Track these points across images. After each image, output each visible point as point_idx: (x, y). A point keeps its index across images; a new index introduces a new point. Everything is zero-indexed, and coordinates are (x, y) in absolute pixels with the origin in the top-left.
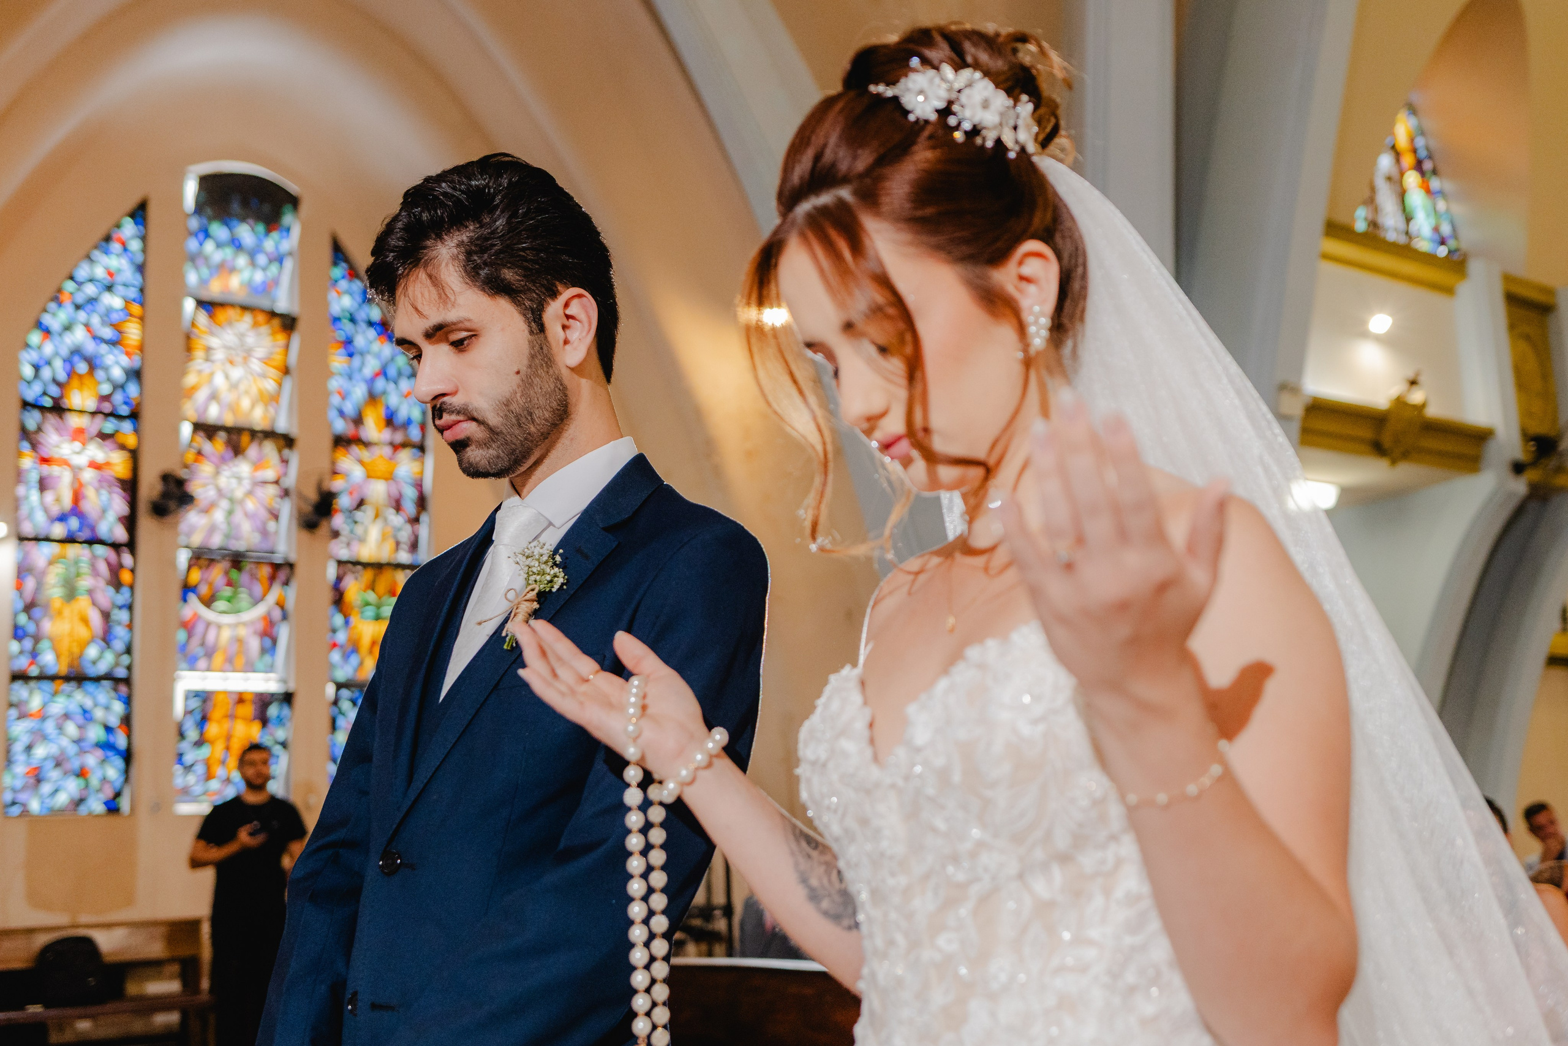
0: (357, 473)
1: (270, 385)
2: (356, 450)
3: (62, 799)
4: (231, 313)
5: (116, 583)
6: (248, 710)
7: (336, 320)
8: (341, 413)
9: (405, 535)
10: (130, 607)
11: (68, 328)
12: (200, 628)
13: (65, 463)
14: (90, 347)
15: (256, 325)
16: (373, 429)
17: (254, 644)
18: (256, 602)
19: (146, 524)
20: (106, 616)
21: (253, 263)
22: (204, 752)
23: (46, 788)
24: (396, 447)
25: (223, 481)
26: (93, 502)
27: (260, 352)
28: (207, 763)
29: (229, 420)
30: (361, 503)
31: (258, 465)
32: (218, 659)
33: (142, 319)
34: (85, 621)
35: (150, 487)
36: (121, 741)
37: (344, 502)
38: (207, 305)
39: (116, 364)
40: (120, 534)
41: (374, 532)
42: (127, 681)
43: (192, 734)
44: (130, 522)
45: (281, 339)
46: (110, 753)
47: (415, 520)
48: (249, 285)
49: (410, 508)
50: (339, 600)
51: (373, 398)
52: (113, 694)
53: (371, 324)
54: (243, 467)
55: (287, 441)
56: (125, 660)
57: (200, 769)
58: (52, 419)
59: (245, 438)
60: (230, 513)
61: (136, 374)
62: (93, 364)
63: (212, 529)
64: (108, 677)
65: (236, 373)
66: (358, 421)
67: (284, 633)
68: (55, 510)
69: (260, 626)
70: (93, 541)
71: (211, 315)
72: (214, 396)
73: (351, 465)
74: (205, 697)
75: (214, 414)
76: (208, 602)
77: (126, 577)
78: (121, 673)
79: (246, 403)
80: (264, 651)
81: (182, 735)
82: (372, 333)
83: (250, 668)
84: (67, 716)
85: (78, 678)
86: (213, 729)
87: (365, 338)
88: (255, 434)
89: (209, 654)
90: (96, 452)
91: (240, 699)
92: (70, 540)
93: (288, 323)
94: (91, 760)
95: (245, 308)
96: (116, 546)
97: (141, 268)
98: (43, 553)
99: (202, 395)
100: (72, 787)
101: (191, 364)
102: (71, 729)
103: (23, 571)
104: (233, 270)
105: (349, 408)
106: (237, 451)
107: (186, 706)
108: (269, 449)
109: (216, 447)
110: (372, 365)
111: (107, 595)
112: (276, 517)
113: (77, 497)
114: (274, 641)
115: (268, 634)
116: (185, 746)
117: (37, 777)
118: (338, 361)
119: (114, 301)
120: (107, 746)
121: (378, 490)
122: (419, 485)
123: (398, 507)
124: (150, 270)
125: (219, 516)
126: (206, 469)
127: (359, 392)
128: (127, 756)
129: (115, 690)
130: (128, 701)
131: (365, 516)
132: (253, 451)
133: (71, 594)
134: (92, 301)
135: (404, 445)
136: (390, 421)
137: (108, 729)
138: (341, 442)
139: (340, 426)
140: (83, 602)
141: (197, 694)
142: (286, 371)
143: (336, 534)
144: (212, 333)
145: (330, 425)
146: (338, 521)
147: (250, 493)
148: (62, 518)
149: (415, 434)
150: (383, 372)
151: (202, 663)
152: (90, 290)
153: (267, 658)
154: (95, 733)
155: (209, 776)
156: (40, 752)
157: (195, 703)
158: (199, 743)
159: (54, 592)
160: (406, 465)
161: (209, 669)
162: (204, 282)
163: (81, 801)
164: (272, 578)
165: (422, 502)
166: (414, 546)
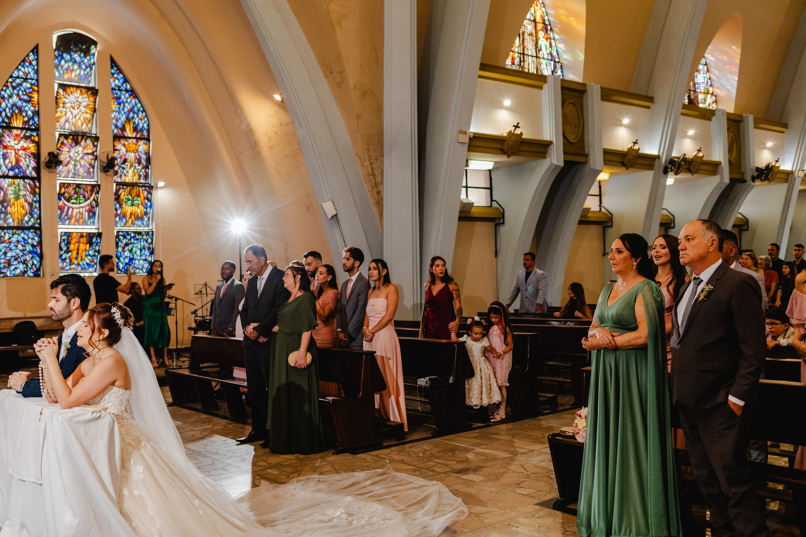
0: (123, 150)
1: (89, 116)
2: (123, 141)
3: (18, 271)
4: (71, 90)
5: (34, 194)
6: (85, 239)
7: (113, 89)
8: (116, 126)
9: (142, 173)
10: (39, 202)
11: (10, 96)
12: (66, 209)
13: (12, 148)
14: (19, 103)
15: (82, 93)
16: (129, 132)
17: (86, 215)
18: (86, 200)
19: (44, 172)
20: (31, 205)
21: (80, 67)
22: (69, 254)
23: (12, 268)
24: (138, 139)
25: (72, 153)
26: (23, 164)
27: (84, 104)
28: (71, 258)
29: (75, 131)
30: (125, 161)
31: (85, 148)
32: (73, 220)
33: (38, 92)
34: (23, 207)
35: (44, 157)
36: (38, 250)
37: (119, 161)
38: (63, 86)
39: (29, 109)
40: (34, 174)
41: (131, 172)
42: (40, 229)
43: (65, 248)
44: (37, 170)
45: (92, 99)
46: (35, 255)
47: (147, 167)
48: (79, 77)
49: (144, 162)
50: (117, 198)
51: (128, 120)
52: (34, 234)
53: (127, 91)
54: (79, 149)
55: (96, 139)
56: (38, 221)
57: (68, 261)
58: (7, 132)
59: (79, 138)
60: (75, 165)
61: (37, 113)
62: (20, 110)
63: (69, 172)
64: (32, 227)
65: (75, 112)
66: (123, 129)
67: (97, 211)
68: (10, 166)
69: (88, 208)
70: (24, 177)
71: (64, 90)
72: (67, 120)
73: (121, 146)
74: (69, 235)
75: (67, 129)
76: (68, 200)
77: (37, 190)
78: (37, 226)
79: (79, 123)
80: (89, 217)
81: (61, 249)
82: (127, 95)
83: (86, 224)
84: (18, 242)
85: (22, 228)
86: (72, 247)
87: (125, 96)
88: (85, 136)
89: (70, 219)
90: (23, 143)
91: (82, 235)
92: (15, 177)
93: (95, 92)
94: (28, 258)
95: (77, 87)
96: (32, 179)
97: (37, 72)
98: (6, 182)
99: (62, 120)
100: (21, 267)
101: (58, 108)
102: (20, 247)
104: (73, 70)
105: (119, 124)
106: (77, 143)
107: (62, 238)
108: (89, 142)
109: (69, 142)
110: (128, 107)
111: (30, 198)
112: (93, 167)
113: (18, 161)
114: (94, 214)
115: (91, 211)
116: (62, 252)
117: (9, 263)
118: (115, 107)
119: (27, 85)
120: (33, 252)
121: (131, 156)
122: (147, 154)
123: (139, 163)
124: (40, 72)
125: (71, 167)
126: (65, 150)
127: (123, 118)
128: (41, 256)
129: (35, 232)
130: (40, 236)
131: (127, 166)
132: (83, 143)
133: (17, 198)
134: (19, 85)
135: (141, 139)
136: (135, 129)
137: (33, 246)
138: (116, 138)
139: (116, 131)
140: (22, 200)
141: (65, 234)
142: (94, 111)
143: (116, 173)
144: (65, 97)
145: (112, 131)
146: (117, 168)
147: (82, 158)
148: (12, 169)
149: (145, 134)
150: (132, 110)
151: (68, 222)
152: (18, 81)
153: (91, 220)
154: (29, 248)
155: (71, 263)
156: (9, 254)
157: (65, 237)
158: (68, 251)
159: (11, 197)
160: (142, 147)
161: (69, 224)
162: (61, 76)
163: (25, 272)
164: (92, 191)
165: (148, 160)
166: (146, 177)
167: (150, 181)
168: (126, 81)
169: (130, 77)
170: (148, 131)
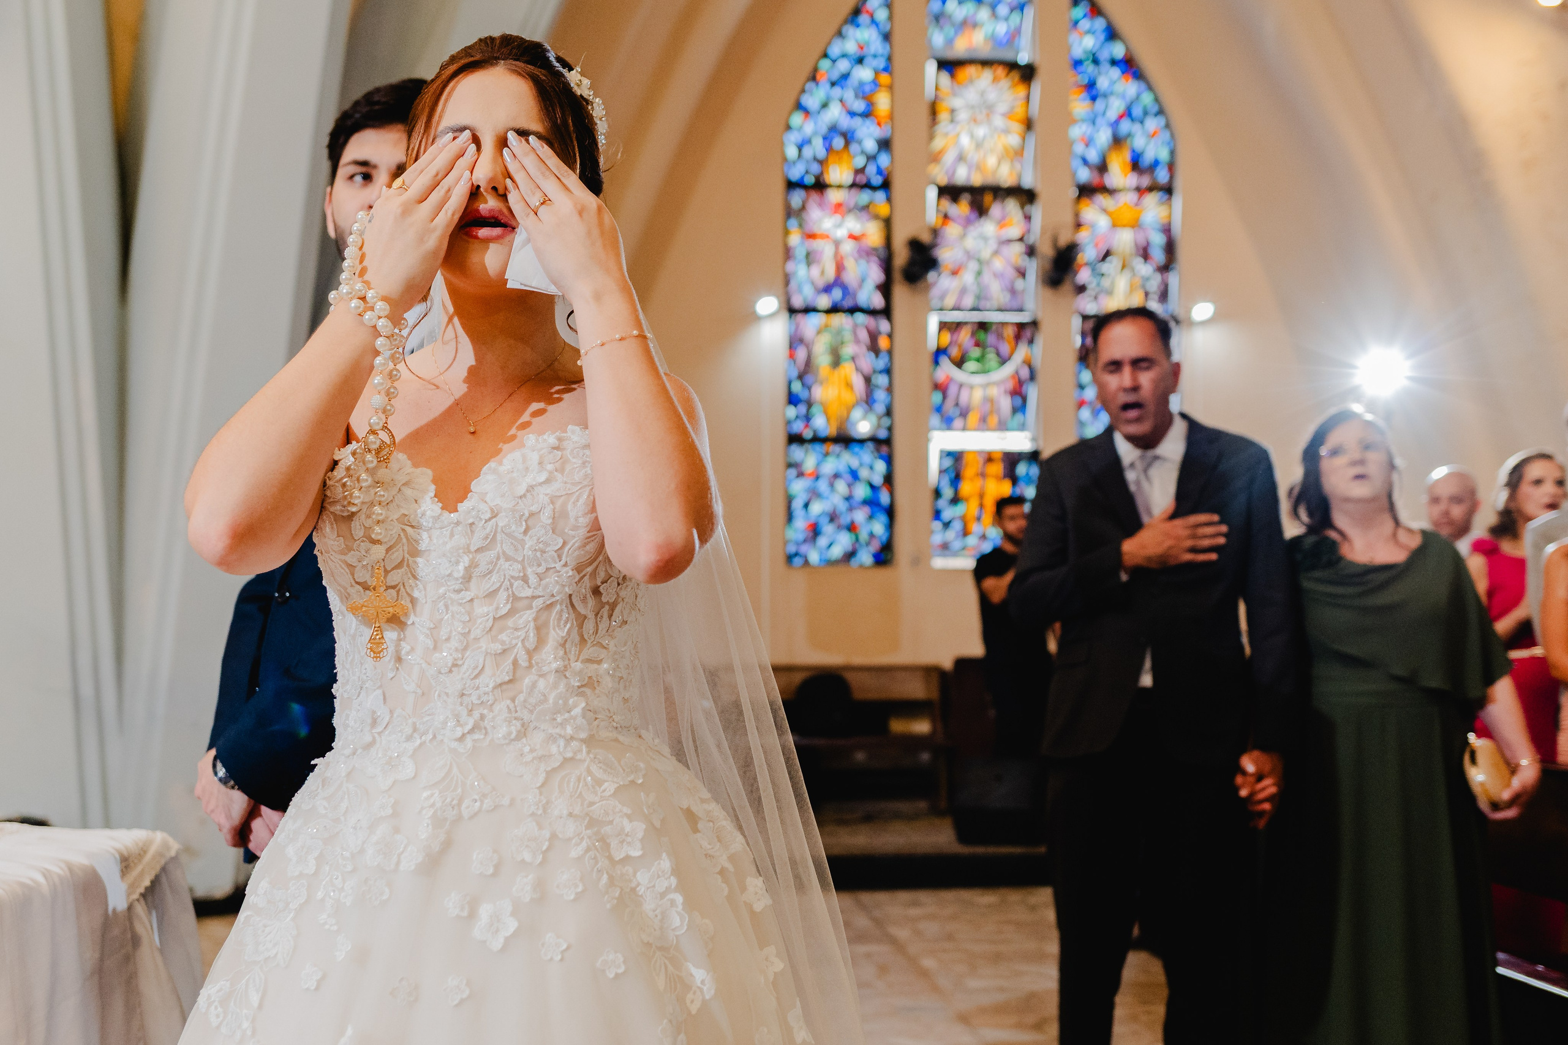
0: (1103, 222)
1: (1014, 140)
2: (1101, 199)
3: (837, 552)
4: (971, 71)
5: (874, 348)
6: (998, 468)
7: (1077, 63)
8: (1085, 162)
9: (1154, 284)
10: (888, 371)
11: (825, 105)
12: (952, 391)
13: (825, 237)
14: (845, 122)
15: (995, 80)
16: (1119, 175)
17: (1006, 403)
18: (1003, 361)
19: (900, 292)
20: (868, 380)
21: (994, 15)
22: (959, 510)
23: (822, 541)
24: (1141, 191)
25: (970, 243)
26: (851, 276)
27: (1002, 108)
28: (964, 519)
29: (977, 180)
30: (1107, 254)
31: (1002, 223)
32: (973, 418)
33: (890, 88)
34: (849, 386)
35: (901, 256)
36: (884, 498)
37: (1088, 254)
38: (948, 65)
39: (868, 135)
40: (878, 301)
41: (1122, 283)
42: (888, 442)
43: (948, 492)
44: (885, 289)
45: (1021, 91)
46: (876, 509)
47: (1165, 268)
48: (993, 38)
49: (1159, 255)
51: (1118, 141)
52: (876, 454)
53: (1114, 62)
54: (988, 227)
55: (1026, 196)
56: (886, 422)
57: (957, 526)
58: (814, 196)
59: (988, 198)
60: (979, 273)
61: (885, 144)
62: (848, 137)
63: (963, 291)
64: (871, 438)
65: (981, 131)
66: (1102, 168)
67: (1032, 393)
68: (821, 283)
69: (1010, 385)
70: (853, 310)
71: (952, 75)
72: (961, 158)
73: (1094, 214)
74: (957, 457)
75: (962, 176)
76: (959, 363)
77: (883, 343)
78: (883, 434)
79: (992, 161)
80: (1015, 410)
81: (937, 493)
82: (1115, 72)
83: (1002, 427)
84: (836, 476)
85: (845, 440)
86: (966, 487)
87: (1109, 78)
88: (1000, 192)
89: (964, 414)
90: (853, 224)
91: (989, 458)
92: (834, 309)
93: (1027, 73)
94: (860, 516)
95: (986, 63)
96: (872, 312)
97: (887, 37)
98: (811, 324)
99: (949, 158)
100: (843, 542)
101: (937, 127)
102: (841, 487)
103: (795, 341)
104: (975, 25)
105: (1093, 156)
106: (980, 210)
107: (940, 464)
108: (1012, 206)
109: (962, 208)
110: (1116, 106)
111: (868, 362)
112: (1022, 274)
113: (840, 268)
114: (1024, 400)
115: (1018, 392)
116: (942, 503)
117: (815, 531)
118: (1080, 106)
119: (864, 74)
120: (872, 503)
121: (1125, 239)
122: (1167, 230)
123: (1145, 254)
124: (896, 37)
125: (968, 277)
126: (952, 231)
127: (1104, 137)
128: (890, 512)
129: (878, 450)
130: (889, 460)
131: (1110, 267)
132: (996, 210)
133: (836, 362)
134: (845, 76)
135: (1151, 189)
136: (1136, 165)
137: (873, 487)
138: (1086, 191)
139: (1084, 175)
140: (847, 368)
141: (950, 454)
142: (1029, 125)
143: (1081, 289)
144: (954, 94)
145: (1074, 174)
146: (1083, 276)
147: (996, 253)
148: (827, 289)
149: (1162, 176)
150: (1127, 113)
151: (958, 423)
152: (843, 66)
153: (1019, 417)
154: (862, 491)
155: (965, 533)
156: (816, 508)
157: (948, 462)
158: (955, 500)
159: (823, 360)
160: (1153, 210)
161: (964, 429)
162: (950, 42)
163: (850, 555)
164: (1018, 337)
165: (1170, 248)
166: (1164, 296)
167: (1174, 305)
168: (1112, 34)
169: (1123, 24)
170: (1171, 167)
